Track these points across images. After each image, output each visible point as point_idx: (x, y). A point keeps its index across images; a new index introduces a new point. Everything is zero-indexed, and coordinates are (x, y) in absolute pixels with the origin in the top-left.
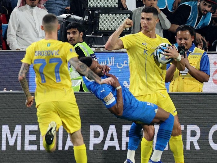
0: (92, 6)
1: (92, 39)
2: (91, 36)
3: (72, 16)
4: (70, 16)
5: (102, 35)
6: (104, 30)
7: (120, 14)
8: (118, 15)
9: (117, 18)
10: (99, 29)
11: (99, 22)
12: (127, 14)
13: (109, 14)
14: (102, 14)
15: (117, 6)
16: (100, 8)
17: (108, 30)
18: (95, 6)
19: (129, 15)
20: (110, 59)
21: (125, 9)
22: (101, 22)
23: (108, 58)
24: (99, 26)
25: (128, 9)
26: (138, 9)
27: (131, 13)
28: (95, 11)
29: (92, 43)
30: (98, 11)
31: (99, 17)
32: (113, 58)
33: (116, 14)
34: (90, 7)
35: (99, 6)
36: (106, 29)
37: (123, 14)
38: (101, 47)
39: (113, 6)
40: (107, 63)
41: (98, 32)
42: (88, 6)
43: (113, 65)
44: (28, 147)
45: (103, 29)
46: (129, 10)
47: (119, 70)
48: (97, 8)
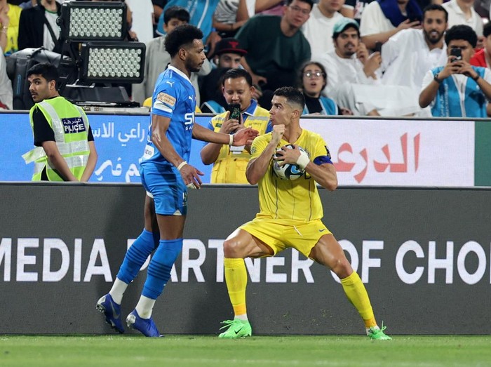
0: (76, 35)
1: (77, 91)
2: (74, 85)
3: (42, 51)
4: (39, 51)
5: (94, 84)
6: (97, 76)
7: (124, 48)
8: (121, 50)
9: (120, 55)
10: (89, 75)
11: (88, 62)
12: (136, 49)
13: (105, 48)
14: (93, 48)
15: (119, 34)
16: (91, 38)
17: (104, 76)
18: (82, 35)
19: (139, 51)
20: (107, 126)
21: (133, 40)
22: (91, 62)
23: (104, 125)
24: (87, 70)
25: (137, 41)
26: (155, 41)
27: (143, 47)
28: (82, 43)
29: (76, 97)
30: (87, 44)
31: (89, 54)
32: (113, 124)
33: (118, 48)
34: (73, 35)
35: (88, 35)
36: (101, 75)
37: (130, 48)
38: (91, 106)
39: (113, 35)
40: (102, 133)
41: (86, 80)
42: (70, 35)
43: (113, 136)
44: (22, 276)
45: (95, 75)
46: (140, 41)
47: (123, 145)
48: (85, 39)
